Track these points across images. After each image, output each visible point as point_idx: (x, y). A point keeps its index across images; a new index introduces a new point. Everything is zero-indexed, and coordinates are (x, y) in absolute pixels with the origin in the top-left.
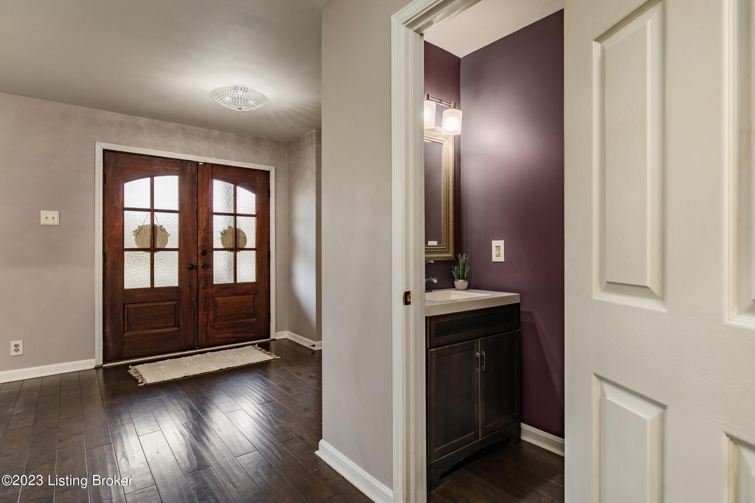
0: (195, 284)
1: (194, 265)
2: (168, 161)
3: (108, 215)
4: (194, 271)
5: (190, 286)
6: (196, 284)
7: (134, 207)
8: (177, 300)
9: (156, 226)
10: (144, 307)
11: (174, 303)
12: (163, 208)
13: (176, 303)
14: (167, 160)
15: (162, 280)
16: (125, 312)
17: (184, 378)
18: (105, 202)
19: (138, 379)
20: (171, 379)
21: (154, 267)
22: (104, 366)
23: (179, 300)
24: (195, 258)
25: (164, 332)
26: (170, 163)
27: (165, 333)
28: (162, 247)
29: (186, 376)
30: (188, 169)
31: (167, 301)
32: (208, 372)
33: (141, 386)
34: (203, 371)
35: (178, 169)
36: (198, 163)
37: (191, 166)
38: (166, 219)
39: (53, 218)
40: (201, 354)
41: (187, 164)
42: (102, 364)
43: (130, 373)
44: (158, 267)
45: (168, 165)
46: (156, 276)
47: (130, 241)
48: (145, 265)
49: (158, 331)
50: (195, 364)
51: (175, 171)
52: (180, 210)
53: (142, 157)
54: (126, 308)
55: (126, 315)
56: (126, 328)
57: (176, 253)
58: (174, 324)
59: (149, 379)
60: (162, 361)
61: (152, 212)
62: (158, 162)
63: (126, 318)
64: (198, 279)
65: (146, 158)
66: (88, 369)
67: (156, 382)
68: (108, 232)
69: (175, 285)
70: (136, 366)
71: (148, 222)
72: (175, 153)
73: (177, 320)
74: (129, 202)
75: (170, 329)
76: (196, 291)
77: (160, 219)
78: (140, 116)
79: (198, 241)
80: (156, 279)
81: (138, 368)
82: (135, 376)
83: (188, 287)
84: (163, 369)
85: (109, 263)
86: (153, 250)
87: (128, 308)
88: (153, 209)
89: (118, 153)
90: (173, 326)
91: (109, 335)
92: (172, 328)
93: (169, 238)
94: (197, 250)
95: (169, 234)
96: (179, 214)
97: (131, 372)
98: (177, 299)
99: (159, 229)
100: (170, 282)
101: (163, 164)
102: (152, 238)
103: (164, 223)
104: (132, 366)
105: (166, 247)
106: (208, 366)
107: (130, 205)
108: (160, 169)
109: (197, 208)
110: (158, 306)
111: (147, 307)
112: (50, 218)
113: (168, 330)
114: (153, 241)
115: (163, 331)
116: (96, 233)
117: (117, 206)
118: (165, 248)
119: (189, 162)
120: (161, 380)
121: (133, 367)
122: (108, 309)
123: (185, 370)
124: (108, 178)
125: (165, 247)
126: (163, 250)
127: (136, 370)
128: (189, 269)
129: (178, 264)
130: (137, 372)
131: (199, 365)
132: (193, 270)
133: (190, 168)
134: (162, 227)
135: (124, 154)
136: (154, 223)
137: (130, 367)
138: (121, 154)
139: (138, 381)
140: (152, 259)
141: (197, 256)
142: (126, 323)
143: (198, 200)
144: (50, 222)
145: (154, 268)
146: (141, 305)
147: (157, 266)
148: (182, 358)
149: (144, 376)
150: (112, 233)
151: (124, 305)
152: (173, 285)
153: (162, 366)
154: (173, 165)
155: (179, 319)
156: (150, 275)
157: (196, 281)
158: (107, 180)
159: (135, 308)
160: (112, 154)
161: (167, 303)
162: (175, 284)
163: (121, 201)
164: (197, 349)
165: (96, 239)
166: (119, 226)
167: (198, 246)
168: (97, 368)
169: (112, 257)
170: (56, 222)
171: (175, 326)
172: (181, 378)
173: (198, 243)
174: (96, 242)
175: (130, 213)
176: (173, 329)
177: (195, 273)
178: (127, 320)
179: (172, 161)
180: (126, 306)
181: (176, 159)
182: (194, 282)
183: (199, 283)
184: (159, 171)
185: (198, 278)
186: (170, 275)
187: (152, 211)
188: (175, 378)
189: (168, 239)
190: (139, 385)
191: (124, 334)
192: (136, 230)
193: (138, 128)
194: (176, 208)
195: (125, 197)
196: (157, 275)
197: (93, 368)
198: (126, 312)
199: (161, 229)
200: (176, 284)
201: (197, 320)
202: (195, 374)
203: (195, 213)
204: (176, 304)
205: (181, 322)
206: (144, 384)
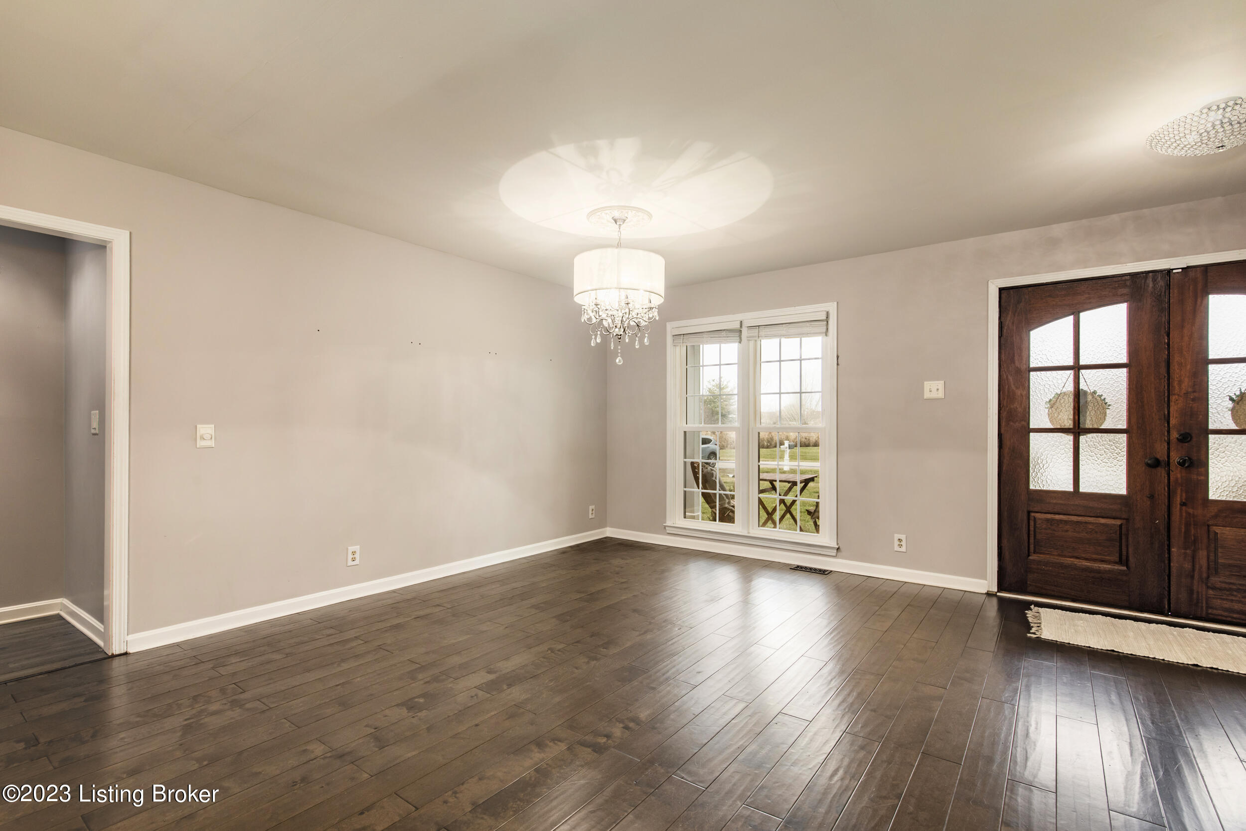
0: (1163, 495)
1: (1161, 459)
2: (1106, 281)
3: (1006, 381)
4: (1161, 472)
5: (1152, 497)
6: (1165, 495)
7: (1046, 365)
8: (1124, 519)
9: (1085, 393)
10: (1061, 521)
11: (1118, 522)
12: (1096, 362)
13: (1122, 524)
14: (1104, 281)
15: (1095, 481)
16: (1030, 524)
17: (1109, 652)
18: (1002, 363)
19: (1033, 627)
20: (1084, 646)
21: (1080, 459)
22: (998, 594)
23: (1127, 520)
24: (1162, 447)
25: (1098, 568)
26: (1109, 284)
27: (1098, 571)
28: (1095, 426)
29: (1113, 651)
30: (1148, 286)
31: (1103, 517)
32: (1163, 660)
33: (1030, 638)
34: (1153, 655)
35: (1125, 292)
36: (1169, 271)
37: (1155, 281)
38: (1102, 379)
39: (938, 390)
40: (1170, 626)
41: (1146, 278)
42: (996, 591)
43: (1027, 615)
44: (1086, 460)
45: (1105, 288)
46: (1083, 474)
47: (1039, 417)
48: (1063, 454)
49: (1086, 564)
50: (1145, 638)
51: (1120, 296)
52: (1130, 361)
53: (1059, 286)
54: (1033, 518)
55: (1033, 529)
56: (1032, 547)
57: (1123, 437)
58: (1117, 559)
59: (1048, 634)
60: (1087, 615)
61: (1075, 371)
62: (1087, 287)
63: (1032, 533)
64: (1171, 487)
65: (1064, 286)
66: (977, 592)
67: (1057, 641)
68: (1005, 405)
69: (1121, 493)
70: (1042, 608)
71: (1070, 387)
72: (1120, 265)
73: (1124, 553)
74: (1038, 359)
75: (1109, 566)
76: (1164, 508)
77: (1090, 381)
78: (1054, 223)
79: (1171, 415)
80: (1082, 478)
81: (1043, 613)
82: (1030, 621)
83: (1148, 499)
84: (1081, 626)
85: (1007, 449)
86: (1077, 430)
87: (1035, 518)
88: (1077, 366)
89: (1021, 289)
90: (1116, 563)
91: (1006, 554)
92: (1114, 566)
93: (1108, 411)
94: (1169, 432)
95: (1109, 405)
96: (1129, 369)
97: (1030, 614)
98: (1124, 516)
99: (1090, 398)
100: (1111, 486)
101: (1097, 289)
102: (1077, 412)
103: (1098, 386)
104: (1034, 606)
105: (1104, 426)
106: (1170, 651)
107: (1039, 363)
108: (1090, 298)
109: (1169, 355)
110: (1086, 523)
111: (1066, 522)
112: (934, 389)
113: (1105, 566)
114: (1077, 417)
115: (1096, 566)
116: (989, 407)
117: (1019, 366)
118: (1101, 428)
119: (1151, 274)
120: (1066, 640)
121: (1036, 608)
122: (1005, 514)
123: (1117, 641)
124: (1006, 328)
125: (1101, 426)
126: (1095, 431)
127: (1037, 614)
128: (1148, 465)
129: (1125, 456)
130: (1038, 617)
131: (1152, 642)
132: (1159, 469)
133: (1151, 285)
134: (1096, 394)
135: (1029, 288)
136: (1081, 388)
137: (1032, 607)
138: (1024, 289)
139: (1031, 628)
140: (1077, 445)
141: (1169, 444)
142: (1032, 541)
143: (1171, 339)
144: (934, 395)
145: (1080, 461)
146: (1057, 517)
147: (1085, 458)
148: (1127, 620)
149: (1042, 626)
150: (1012, 407)
151: (1029, 512)
152: (1115, 491)
153: (1082, 622)
154: (1117, 286)
155: (1127, 553)
156: (1072, 471)
157: (1165, 489)
158: (1005, 331)
159: (1048, 520)
160: (1012, 293)
161: (1103, 521)
162: (1120, 491)
163: (1024, 359)
164: (1167, 616)
165: (989, 415)
166: (1021, 395)
167: (1171, 425)
168: (989, 594)
169: (1012, 441)
170: (941, 395)
171: (1120, 562)
172: (1103, 651)
173: (1171, 419)
174: (989, 419)
175: (1039, 375)
176: (1116, 567)
177: (1163, 475)
178: (1033, 536)
179: (1115, 279)
180: (1033, 514)
181: (1122, 274)
182: (1161, 489)
183: (1171, 494)
184: (1090, 301)
185: (1171, 484)
186: (1110, 474)
187: (1077, 369)
188: (1091, 646)
189: (1106, 413)
190: (1029, 635)
191: (1029, 555)
192: (1050, 400)
193: (1053, 243)
194: (1124, 359)
195: (1031, 352)
196: (1085, 472)
197: (984, 593)
198: (1032, 523)
199: (1093, 397)
200: (1122, 490)
201: (1166, 562)
202: (1134, 653)
203: (1163, 365)
204: (1121, 526)
205: (1132, 560)
206: (1036, 636)
